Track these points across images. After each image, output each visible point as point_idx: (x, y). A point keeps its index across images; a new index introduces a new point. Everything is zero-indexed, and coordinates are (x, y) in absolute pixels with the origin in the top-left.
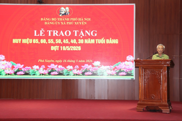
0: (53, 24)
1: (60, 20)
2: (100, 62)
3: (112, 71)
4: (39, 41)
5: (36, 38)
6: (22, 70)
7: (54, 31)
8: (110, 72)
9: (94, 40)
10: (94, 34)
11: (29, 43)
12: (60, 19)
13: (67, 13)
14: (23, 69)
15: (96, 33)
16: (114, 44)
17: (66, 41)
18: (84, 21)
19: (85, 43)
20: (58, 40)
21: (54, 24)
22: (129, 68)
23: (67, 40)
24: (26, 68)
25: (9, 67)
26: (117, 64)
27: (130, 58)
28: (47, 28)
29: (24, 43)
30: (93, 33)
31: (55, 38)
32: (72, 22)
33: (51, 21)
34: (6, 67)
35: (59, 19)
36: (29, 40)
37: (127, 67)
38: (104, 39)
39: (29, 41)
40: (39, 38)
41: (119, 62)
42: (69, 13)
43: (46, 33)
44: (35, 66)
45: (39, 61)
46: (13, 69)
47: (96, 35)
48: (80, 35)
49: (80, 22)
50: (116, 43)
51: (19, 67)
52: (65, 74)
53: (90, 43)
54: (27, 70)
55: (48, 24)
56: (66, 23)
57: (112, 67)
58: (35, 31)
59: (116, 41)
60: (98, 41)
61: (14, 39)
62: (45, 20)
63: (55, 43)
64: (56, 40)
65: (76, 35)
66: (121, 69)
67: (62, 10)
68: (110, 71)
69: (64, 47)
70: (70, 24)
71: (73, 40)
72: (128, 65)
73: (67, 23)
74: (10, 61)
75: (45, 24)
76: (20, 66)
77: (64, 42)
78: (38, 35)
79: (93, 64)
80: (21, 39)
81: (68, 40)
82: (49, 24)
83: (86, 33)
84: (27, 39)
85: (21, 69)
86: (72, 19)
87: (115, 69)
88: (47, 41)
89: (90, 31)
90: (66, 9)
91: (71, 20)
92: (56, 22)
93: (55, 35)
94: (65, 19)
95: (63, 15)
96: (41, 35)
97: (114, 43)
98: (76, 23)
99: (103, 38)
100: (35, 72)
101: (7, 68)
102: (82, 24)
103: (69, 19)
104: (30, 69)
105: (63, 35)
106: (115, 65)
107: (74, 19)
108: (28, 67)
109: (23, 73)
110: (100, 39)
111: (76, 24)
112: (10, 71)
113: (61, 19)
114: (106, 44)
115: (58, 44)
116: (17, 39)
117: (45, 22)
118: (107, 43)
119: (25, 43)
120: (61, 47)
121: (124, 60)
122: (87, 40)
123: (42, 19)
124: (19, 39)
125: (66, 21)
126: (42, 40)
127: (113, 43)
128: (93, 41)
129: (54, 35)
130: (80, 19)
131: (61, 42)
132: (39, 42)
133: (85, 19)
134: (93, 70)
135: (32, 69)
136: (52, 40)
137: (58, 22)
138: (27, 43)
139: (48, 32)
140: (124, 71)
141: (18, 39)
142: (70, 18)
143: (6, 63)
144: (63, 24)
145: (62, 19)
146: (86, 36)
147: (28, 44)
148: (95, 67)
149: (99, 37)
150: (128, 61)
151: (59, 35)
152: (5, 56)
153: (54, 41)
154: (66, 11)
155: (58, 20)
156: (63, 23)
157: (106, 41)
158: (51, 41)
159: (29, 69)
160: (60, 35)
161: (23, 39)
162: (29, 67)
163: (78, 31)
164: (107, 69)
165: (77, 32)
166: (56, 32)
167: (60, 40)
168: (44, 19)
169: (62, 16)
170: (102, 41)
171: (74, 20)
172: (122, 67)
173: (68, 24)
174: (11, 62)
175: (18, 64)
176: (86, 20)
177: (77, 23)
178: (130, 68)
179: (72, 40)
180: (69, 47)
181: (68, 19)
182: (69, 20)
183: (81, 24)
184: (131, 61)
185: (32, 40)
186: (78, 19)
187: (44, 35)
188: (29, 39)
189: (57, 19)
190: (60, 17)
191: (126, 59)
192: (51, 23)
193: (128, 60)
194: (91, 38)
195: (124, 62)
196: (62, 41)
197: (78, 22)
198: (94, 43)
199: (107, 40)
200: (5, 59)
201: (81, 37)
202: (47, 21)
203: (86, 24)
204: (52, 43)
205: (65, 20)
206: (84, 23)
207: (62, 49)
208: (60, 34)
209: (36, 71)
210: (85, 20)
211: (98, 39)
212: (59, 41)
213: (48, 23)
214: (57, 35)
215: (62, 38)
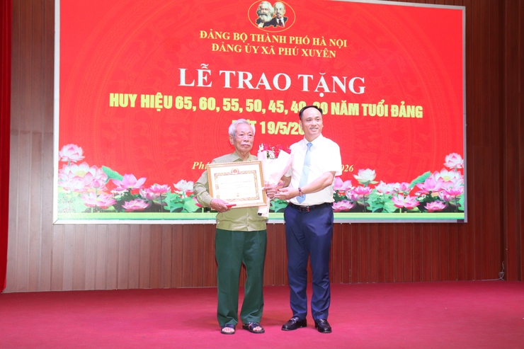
0: (238, 50)
1: (259, 40)
2: (374, 172)
3: (408, 197)
4: (196, 103)
5: (184, 92)
6: (140, 196)
7: (241, 74)
8: (403, 202)
9: (357, 105)
10: (357, 89)
11: (164, 109)
12: (259, 36)
13: (278, 20)
14: (143, 193)
15: (362, 85)
16: (411, 118)
17: (276, 106)
18: (330, 48)
19: (333, 113)
20: (252, 100)
21: (240, 50)
22: (451, 191)
23: (280, 103)
24: (153, 187)
25: (99, 186)
26: (419, 178)
27: (453, 160)
28: (219, 62)
29: (148, 106)
30: (354, 85)
31: (243, 95)
32: (294, 50)
33: (232, 42)
34: (88, 186)
35: (256, 38)
36: (162, 99)
37: (448, 188)
38: (384, 104)
39: (161, 102)
40: (196, 94)
41: (426, 171)
42: (285, 19)
43: (216, 79)
44: (182, 181)
45: (194, 168)
46: (112, 191)
47: (362, 90)
48: (319, 89)
49: (317, 51)
50: (418, 117)
51: (129, 184)
52: (276, 207)
53: (346, 114)
54: (158, 194)
55: (222, 50)
56: (277, 51)
57: (407, 185)
58: (183, 71)
59: (416, 112)
60: (368, 108)
61: (114, 92)
62: (213, 37)
63: (244, 110)
64: (248, 101)
65: (306, 89)
66: (431, 192)
67: (265, 11)
68: (403, 197)
69: (271, 124)
70: (288, 53)
71: (298, 102)
72: (450, 181)
73: (281, 50)
74: (100, 167)
75: (213, 50)
76: (135, 183)
77: (270, 108)
78: (193, 84)
79: (356, 177)
80: (135, 96)
81: (282, 102)
82: (225, 50)
83: (336, 83)
84: (155, 94)
85: (137, 190)
86: (294, 39)
87: (416, 194)
88: (219, 103)
89: (345, 78)
90: (276, 9)
91: (291, 42)
92: (246, 47)
93: (245, 85)
94: (274, 36)
95: (266, 24)
96: (200, 84)
97: (413, 116)
98: (305, 52)
99: (383, 101)
100: (183, 202)
101: (89, 190)
102: (324, 56)
103: (285, 37)
104: (165, 191)
105: (268, 87)
106: (414, 181)
107: (300, 40)
108: (159, 187)
109: (145, 206)
110: (373, 103)
111: (306, 55)
112: (99, 199)
113: (260, 38)
114: (389, 120)
115: (254, 116)
116: (124, 93)
117: (213, 45)
118: (393, 115)
119: (150, 109)
120: (263, 124)
121: (439, 166)
122: (338, 104)
123: (203, 34)
124: (130, 95)
125: (277, 45)
126: (205, 99)
127: (409, 116)
128: (353, 109)
129: (241, 86)
130: (316, 41)
131: (263, 108)
132: (193, 105)
133: (331, 40)
134: (356, 195)
135: (172, 192)
136: (233, 100)
137: (254, 47)
138: (155, 109)
139: (224, 74)
140: (438, 198)
141: (128, 93)
142: (288, 34)
143: (89, 173)
144: (267, 53)
145: (265, 38)
146: (334, 91)
147: (159, 110)
148: (362, 185)
149: (371, 98)
150: (449, 169)
151: (257, 88)
152: (84, 149)
153: (242, 104)
154: (277, 13)
155: (253, 40)
156: (268, 50)
157: (389, 108)
158: (231, 105)
159: (161, 191)
160: (260, 86)
161: (143, 96)
162: (161, 184)
163: (312, 76)
164: (395, 191)
165: (309, 78)
166: (245, 77)
167: (258, 103)
168: (208, 34)
169: (265, 29)
170: (378, 110)
171: (301, 43)
172: (434, 187)
173: (283, 53)
174: (104, 167)
175: (128, 176)
176: (334, 44)
177: (308, 52)
178: (454, 190)
179: (294, 102)
180: (285, 123)
181: (281, 37)
182: (285, 42)
183: (319, 56)
184: (458, 170)
185: (171, 97)
186: (311, 41)
187: (208, 84)
188: (161, 97)
189: (250, 38)
190: (259, 32)
191: (445, 162)
192: (232, 49)
193: (450, 165)
194: (350, 98)
195: (439, 172)
196: (265, 105)
197: (310, 51)
198: (357, 114)
199: (393, 106)
200: (84, 157)
201: (322, 95)
202: (219, 41)
203: (334, 55)
204: (234, 109)
205: (275, 40)
206: (328, 54)
207: (267, 129)
208: (259, 83)
209: (185, 197)
210: (332, 44)
211: (369, 103)
212: (255, 105)
213: (223, 46)
214: (250, 86)
215: (265, 96)
